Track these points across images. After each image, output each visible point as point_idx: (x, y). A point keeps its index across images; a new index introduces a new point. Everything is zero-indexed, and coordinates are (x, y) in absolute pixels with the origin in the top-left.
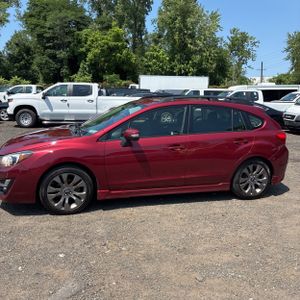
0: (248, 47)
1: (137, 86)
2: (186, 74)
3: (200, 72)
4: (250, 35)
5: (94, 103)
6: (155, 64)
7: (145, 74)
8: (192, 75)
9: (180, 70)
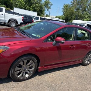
0: (49, 5)
1: (13, 11)
2: (30, 10)
3: (34, 10)
4: (50, 2)
5: (3, 15)
6: (19, 4)
7: (15, 7)
8: (32, 11)
9: (28, 8)
